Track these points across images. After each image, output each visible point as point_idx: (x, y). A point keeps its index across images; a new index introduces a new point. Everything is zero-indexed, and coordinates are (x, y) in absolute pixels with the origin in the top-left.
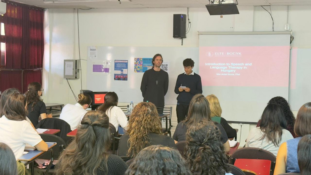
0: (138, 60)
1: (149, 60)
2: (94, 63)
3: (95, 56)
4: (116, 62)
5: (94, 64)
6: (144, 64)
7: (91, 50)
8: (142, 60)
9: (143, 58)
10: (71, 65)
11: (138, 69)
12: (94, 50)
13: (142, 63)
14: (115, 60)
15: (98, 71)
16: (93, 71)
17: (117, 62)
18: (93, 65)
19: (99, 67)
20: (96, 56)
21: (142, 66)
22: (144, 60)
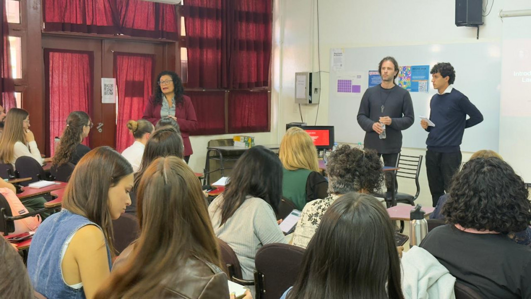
0: (404, 70)
1: (422, 69)
2: (340, 77)
3: (341, 65)
4: (371, 73)
5: (340, 79)
6: (413, 77)
7: (336, 54)
8: (410, 69)
9: (412, 66)
10: (303, 81)
11: (404, 86)
12: (340, 54)
13: (410, 76)
14: (370, 71)
15: (344, 92)
16: (338, 91)
17: (372, 75)
18: (339, 81)
19: (346, 84)
20: (343, 65)
21: (411, 81)
22: (413, 69)
